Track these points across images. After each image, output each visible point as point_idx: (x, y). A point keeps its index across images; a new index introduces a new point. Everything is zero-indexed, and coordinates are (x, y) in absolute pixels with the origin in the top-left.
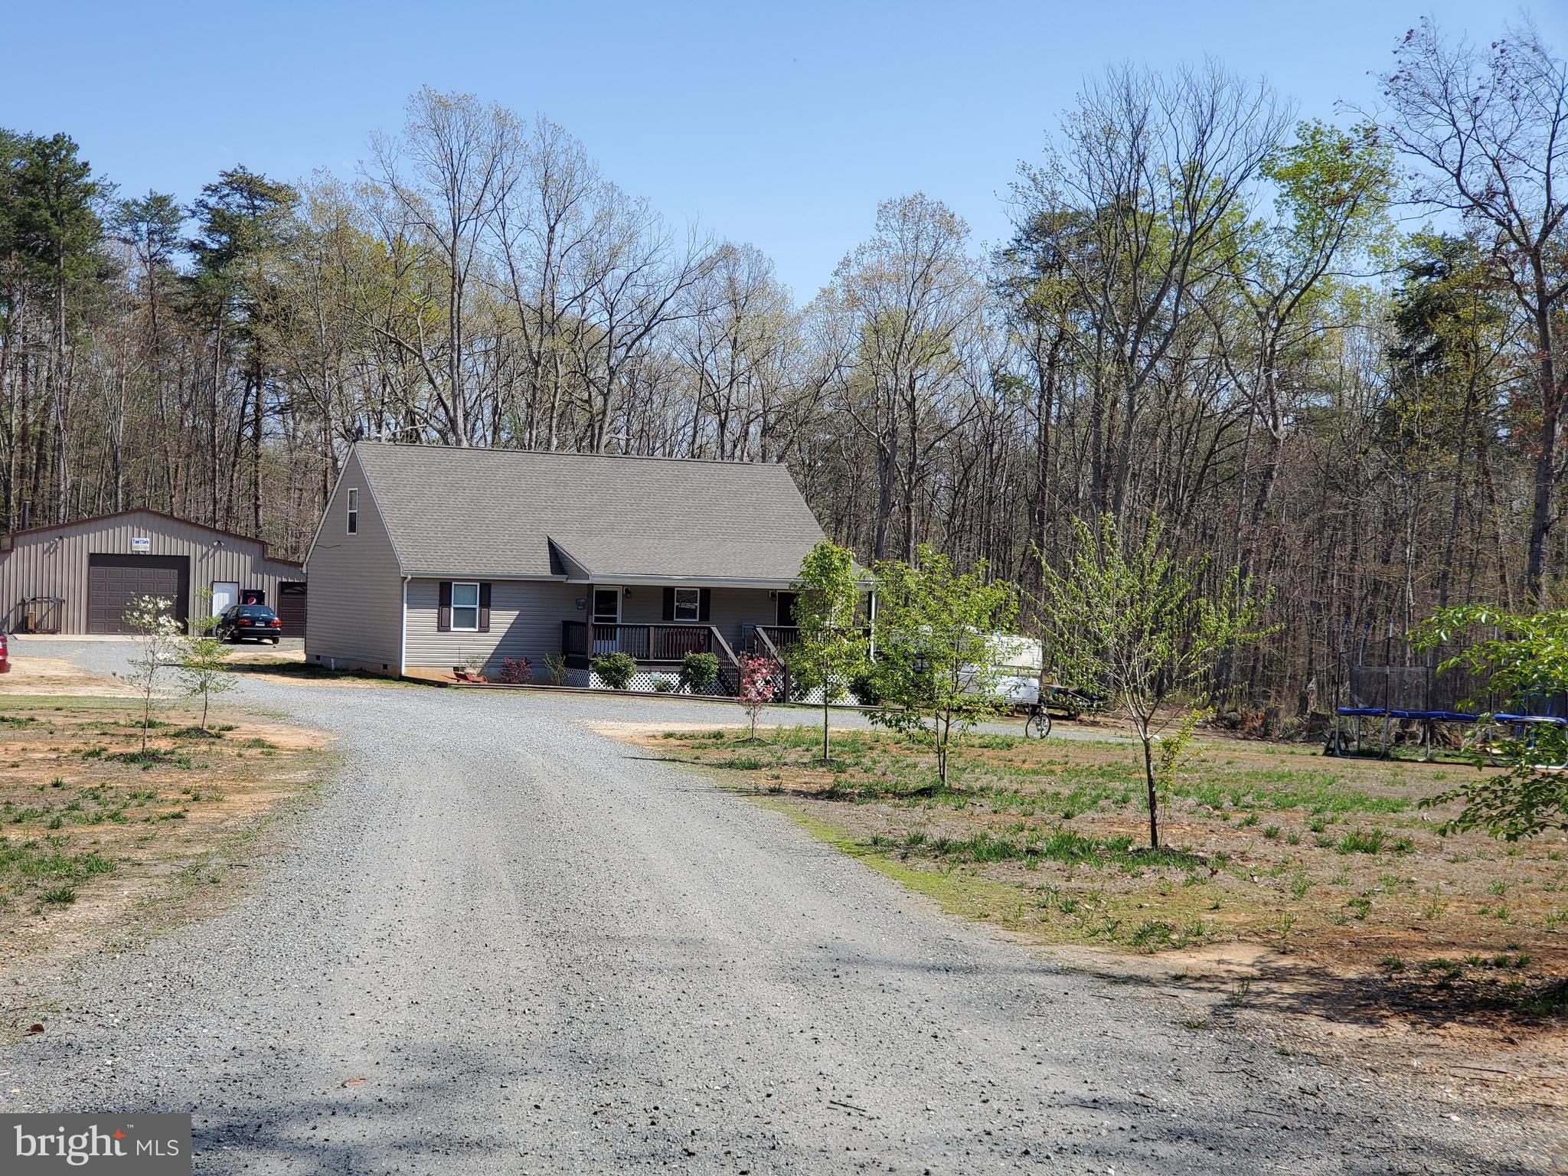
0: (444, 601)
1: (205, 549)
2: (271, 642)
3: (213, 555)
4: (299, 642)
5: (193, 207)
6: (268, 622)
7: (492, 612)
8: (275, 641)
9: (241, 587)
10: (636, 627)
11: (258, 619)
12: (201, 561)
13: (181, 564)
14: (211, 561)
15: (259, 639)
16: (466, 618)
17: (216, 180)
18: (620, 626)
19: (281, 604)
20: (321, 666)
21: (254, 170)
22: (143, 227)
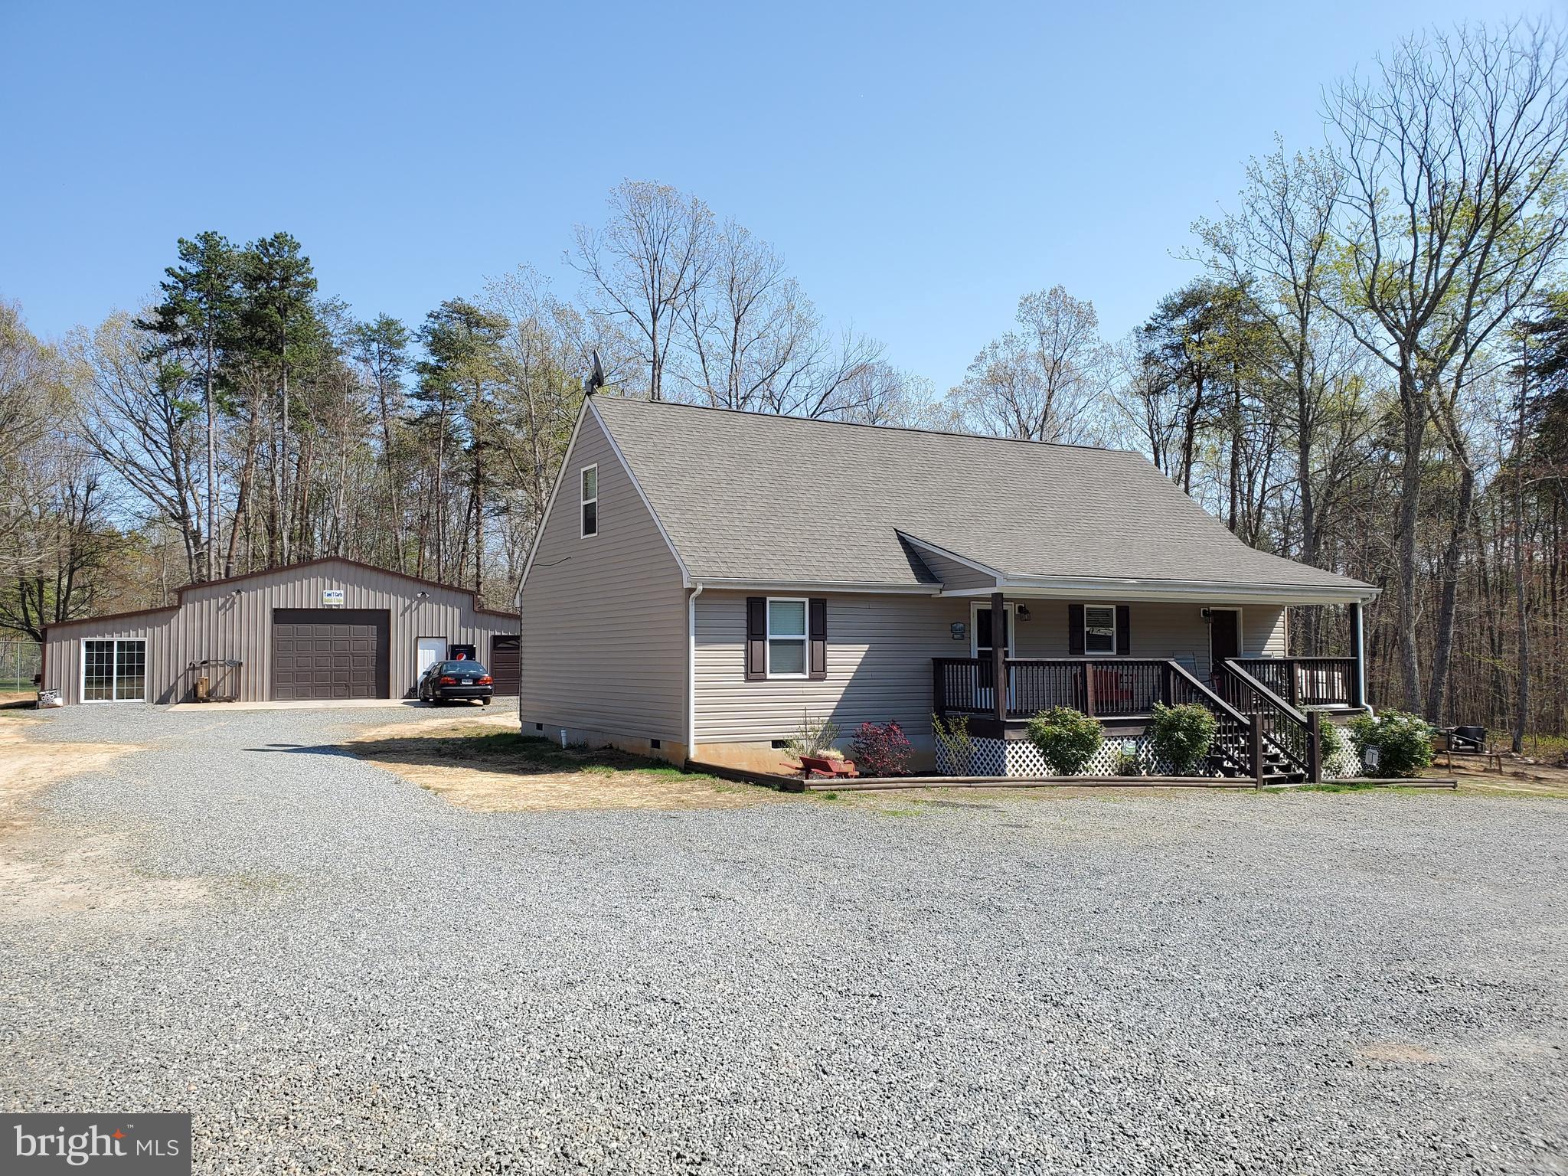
0: (755, 630)
1: (407, 602)
2: (480, 702)
3: (417, 608)
4: (513, 701)
5: (419, 332)
6: (476, 680)
7: (829, 647)
8: (486, 701)
9: (450, 643)
10: (1042, 663)
11: (464, 677)
12: (403, 614)
13: (381, 619)
14: (414, 614)
15: (470, 699)
16: (790, 656)
17: (437, 308)
18: (1014, 663)
19: (494, 661)
20: (543, 740)
21: (469, 300)
22: (374, 346)
